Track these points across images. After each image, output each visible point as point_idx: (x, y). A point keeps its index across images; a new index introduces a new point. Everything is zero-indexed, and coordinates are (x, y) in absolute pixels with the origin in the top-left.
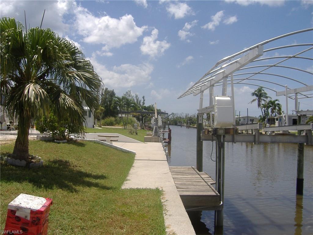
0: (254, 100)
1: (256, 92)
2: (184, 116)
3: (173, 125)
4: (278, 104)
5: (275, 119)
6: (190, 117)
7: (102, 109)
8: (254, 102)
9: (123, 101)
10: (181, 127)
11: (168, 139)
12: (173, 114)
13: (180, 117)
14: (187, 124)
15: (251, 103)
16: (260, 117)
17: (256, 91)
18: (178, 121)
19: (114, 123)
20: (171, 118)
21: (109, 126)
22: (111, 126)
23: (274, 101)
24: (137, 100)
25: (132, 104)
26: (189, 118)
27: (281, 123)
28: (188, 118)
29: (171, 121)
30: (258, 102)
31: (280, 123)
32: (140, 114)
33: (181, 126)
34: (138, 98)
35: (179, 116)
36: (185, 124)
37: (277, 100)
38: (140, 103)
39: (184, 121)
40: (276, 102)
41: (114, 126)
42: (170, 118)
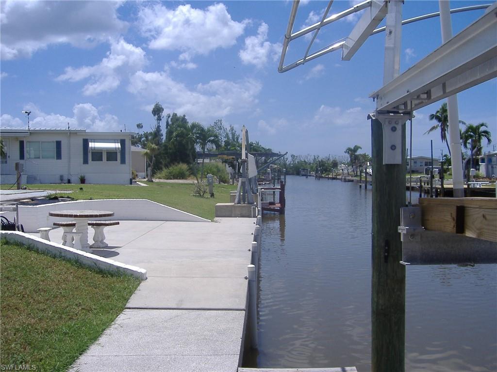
0: (434, 128)
1: (438, 114)
2: (310, 159)
3: (293, 174)
4: (486, 132)
5: (478, 159)
6: (322, 161)
7: (154, 148)
8: (434, 131)
9: (194, 131)
10: (307, 178)
11: (280, 203)
12: (293, 156)
13: (305, 161)
14: (316, 173)
15: (429, 133)
16: (445, 158)
17: (438, 112)
18: (302, 168)
19: (187, 173)
20: (290, 164)
21: (177, 179)
22: (180, 179)
23: (477, 126)
24: (233, 135)
25: (211, 136)
26: (320, 162)
27: (492, 167)
28: (318, 163)
29: (290, 169)
30: (440, 131)
31: (490, 167)
32: (234, 157)
33: (306, 176)
34: (234, 131)
35: (303, 160)
36: (313, 173)
37: (482, 125)
38: (237, 139)
39: (312, 168)
40: (482, 129)
41: (186, 179)
42: (288, 164)
